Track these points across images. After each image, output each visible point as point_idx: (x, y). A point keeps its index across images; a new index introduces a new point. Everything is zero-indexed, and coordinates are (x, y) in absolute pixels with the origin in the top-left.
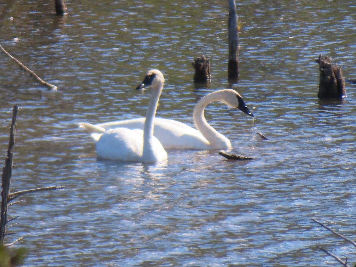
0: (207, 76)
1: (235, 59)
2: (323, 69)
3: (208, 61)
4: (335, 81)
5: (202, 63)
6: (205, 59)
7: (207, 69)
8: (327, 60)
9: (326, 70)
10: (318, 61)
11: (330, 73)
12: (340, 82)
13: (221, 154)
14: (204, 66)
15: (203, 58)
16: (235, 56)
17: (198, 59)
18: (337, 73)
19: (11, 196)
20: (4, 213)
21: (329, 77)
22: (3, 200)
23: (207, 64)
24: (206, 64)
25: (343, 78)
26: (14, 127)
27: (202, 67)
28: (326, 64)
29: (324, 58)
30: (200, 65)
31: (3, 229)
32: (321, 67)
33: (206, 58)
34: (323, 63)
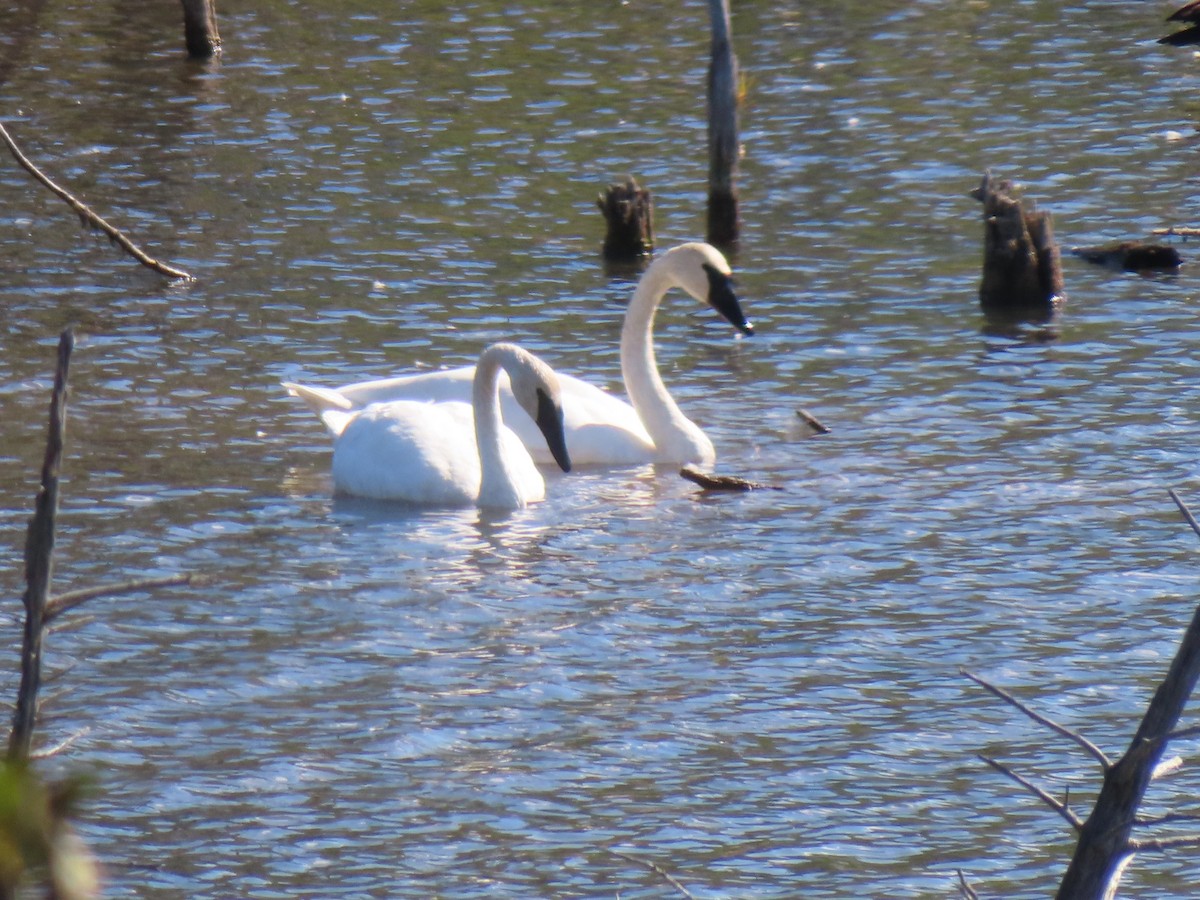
0: (643, 240)
1: (728, 188)
2: (994, 218)
3: (645, 196)
4: (1032, 254)
5: (627, 201)
6: (638, 189)
7: (642, 221)
8: (1005, 191)
9: (1003, 220)
10: (980, 196)
11: (1014, 229)
12: (1045, 257)
13: (689, 476)
14: (633, 210)
15: (630, 186)
16: (729, 181)
17: (617, 189)
18: (1037, 230)
19: (53, 604)
20: (33, 656)
21: (1013, 243)
22: (29, 618)
23: (644, 204)
24: (640, 204)
25: (1055, 244)
26: (61, 398)
27: (627, 215)
28: (1004, 204)
29: (998, 186)
30: (623, 207)
31: (30, 704)
32: (988, 213)
33: (640, 185)
34: (994, 199)
